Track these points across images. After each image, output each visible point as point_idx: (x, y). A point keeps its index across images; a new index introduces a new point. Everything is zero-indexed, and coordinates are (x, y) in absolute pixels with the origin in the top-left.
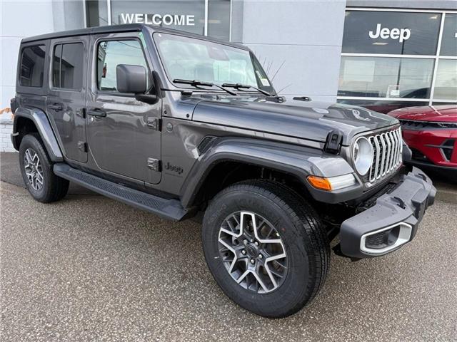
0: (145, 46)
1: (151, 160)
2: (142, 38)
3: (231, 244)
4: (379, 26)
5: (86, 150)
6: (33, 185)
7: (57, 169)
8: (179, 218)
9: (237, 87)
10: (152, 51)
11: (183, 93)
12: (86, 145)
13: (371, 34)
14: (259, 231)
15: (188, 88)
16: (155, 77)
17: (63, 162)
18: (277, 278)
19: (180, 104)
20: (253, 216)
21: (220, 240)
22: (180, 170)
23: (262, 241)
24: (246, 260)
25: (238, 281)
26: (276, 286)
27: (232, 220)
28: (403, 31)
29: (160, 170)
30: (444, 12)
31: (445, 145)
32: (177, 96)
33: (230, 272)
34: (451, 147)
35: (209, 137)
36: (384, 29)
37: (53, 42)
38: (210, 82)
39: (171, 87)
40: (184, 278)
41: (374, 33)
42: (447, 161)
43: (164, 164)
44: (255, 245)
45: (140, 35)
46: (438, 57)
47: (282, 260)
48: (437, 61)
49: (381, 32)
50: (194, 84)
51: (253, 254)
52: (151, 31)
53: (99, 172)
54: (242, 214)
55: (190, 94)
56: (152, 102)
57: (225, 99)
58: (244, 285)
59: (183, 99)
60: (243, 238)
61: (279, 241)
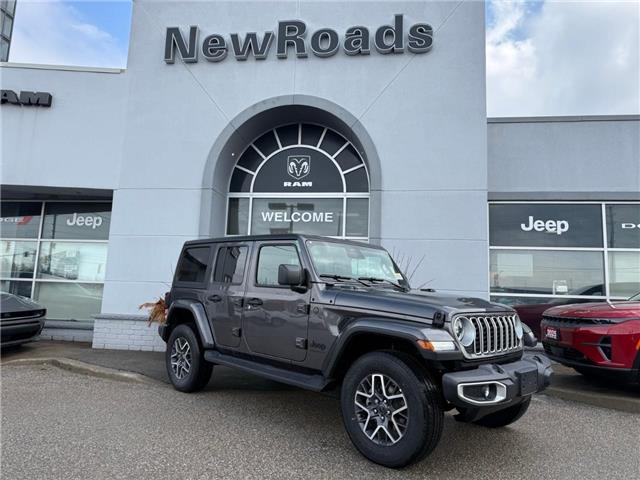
0: (299, 250)
1: (299, 340)
2: (298, 245)
3: (365, 406)
4: (531, 218)
5: (240, 335)
6: (177, 375)
7: (208, 355)
8: (321, 388)
9: (372, 280)
10: (304, 254)
11: (327, 285)
12: (240, 331)
13: (523, 226)
14: (387, 390)
15: (331, 281)
16: (306, 273)
17: (214, 348)
18: (401, 429)
19: (325, 293)
20: (381, 377)
21: (356, 402)
22: (322, 347)
23: (389, 398)
24: (377, 418)
25: (371, 438)
26: (401, 436)
27: (366, 383)
28: (559, 223)
29: (306, 348)
30: (603, 203)
31: (602, 342)
32: (322, 287)
33: (364, 430)
34: (609, 345)
35: (347, 317)
36: (537, 222)
37: (219, 245)
38: (348, 276)
39: (318, 280)
40: (325, 445)
41: (527, 226)
42: (607, 361)
43: (310, 342)
44: (384, 404)
45: (297, 242)
46: (606, 249)
47: (404, 412)
48: (606, 254)
49: (534, 224)
50: (336, 278)
51: (383, 412)
52: (304, 239)
53: (250, 356)
54: (373, 376)
55: (332, 285)
56: (303, 291)
57: (360, 289)
58: (376, 442)
59: (327, 289)
60: (374, 397)
61: (401, 395)
